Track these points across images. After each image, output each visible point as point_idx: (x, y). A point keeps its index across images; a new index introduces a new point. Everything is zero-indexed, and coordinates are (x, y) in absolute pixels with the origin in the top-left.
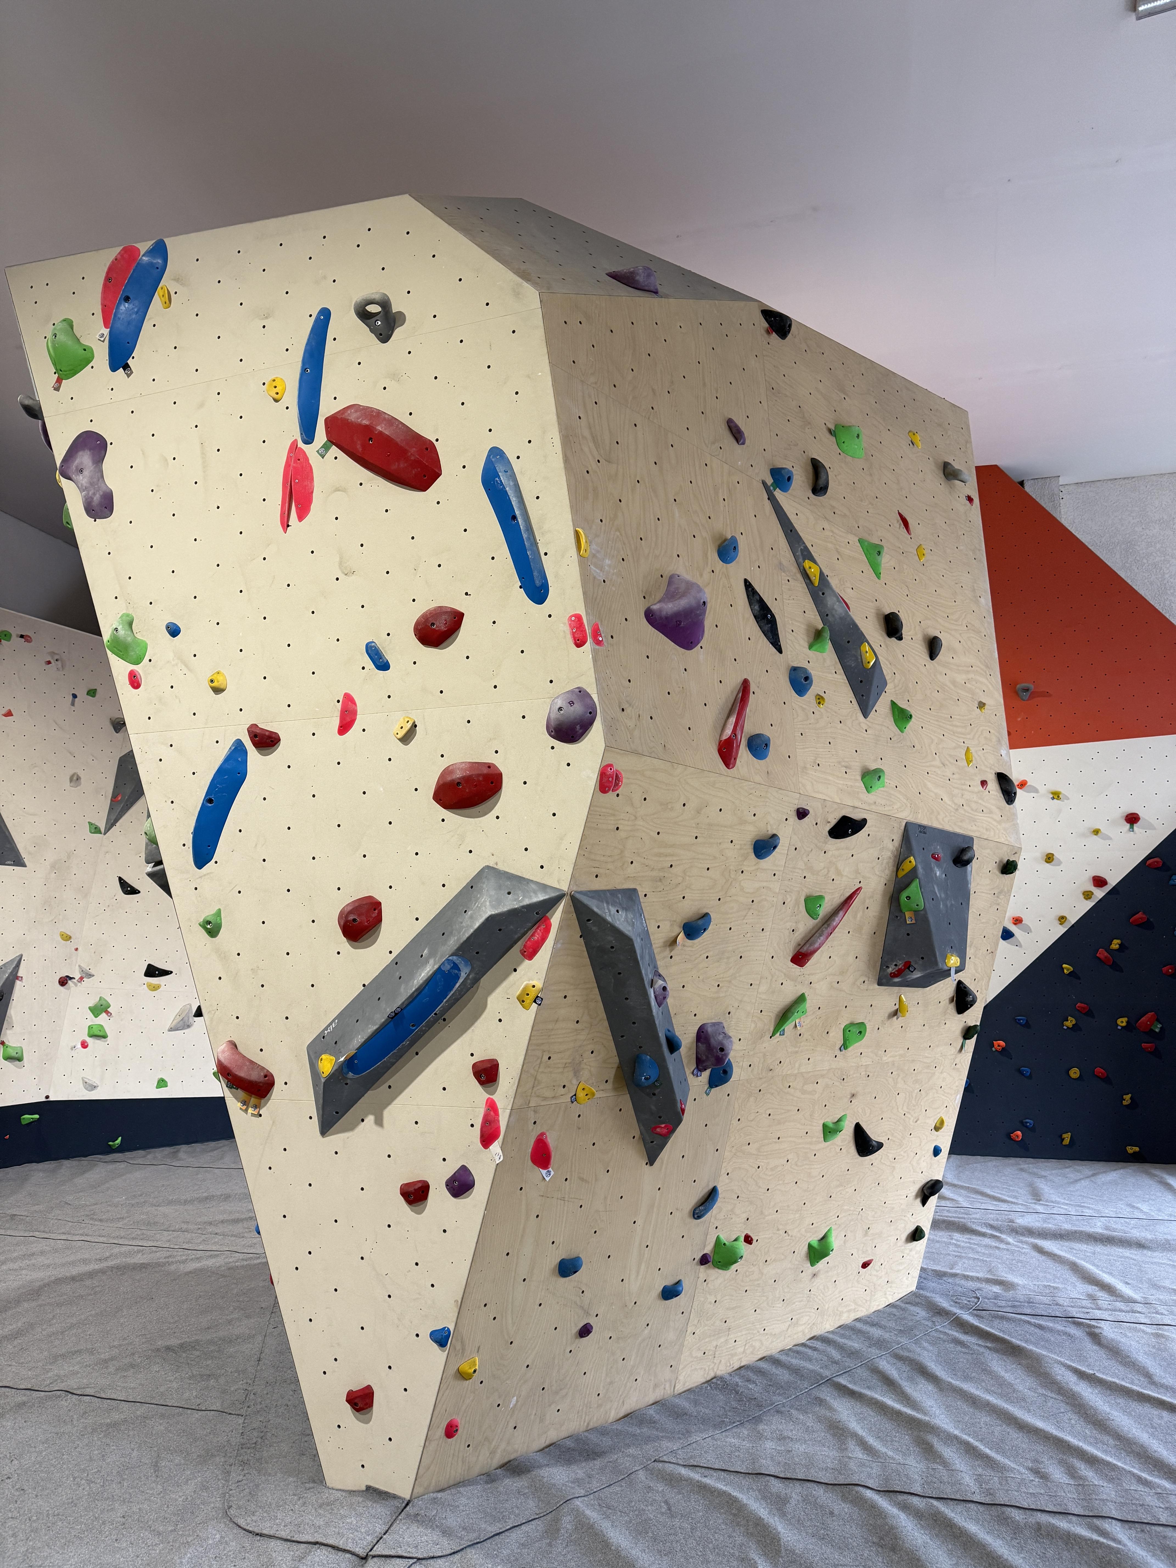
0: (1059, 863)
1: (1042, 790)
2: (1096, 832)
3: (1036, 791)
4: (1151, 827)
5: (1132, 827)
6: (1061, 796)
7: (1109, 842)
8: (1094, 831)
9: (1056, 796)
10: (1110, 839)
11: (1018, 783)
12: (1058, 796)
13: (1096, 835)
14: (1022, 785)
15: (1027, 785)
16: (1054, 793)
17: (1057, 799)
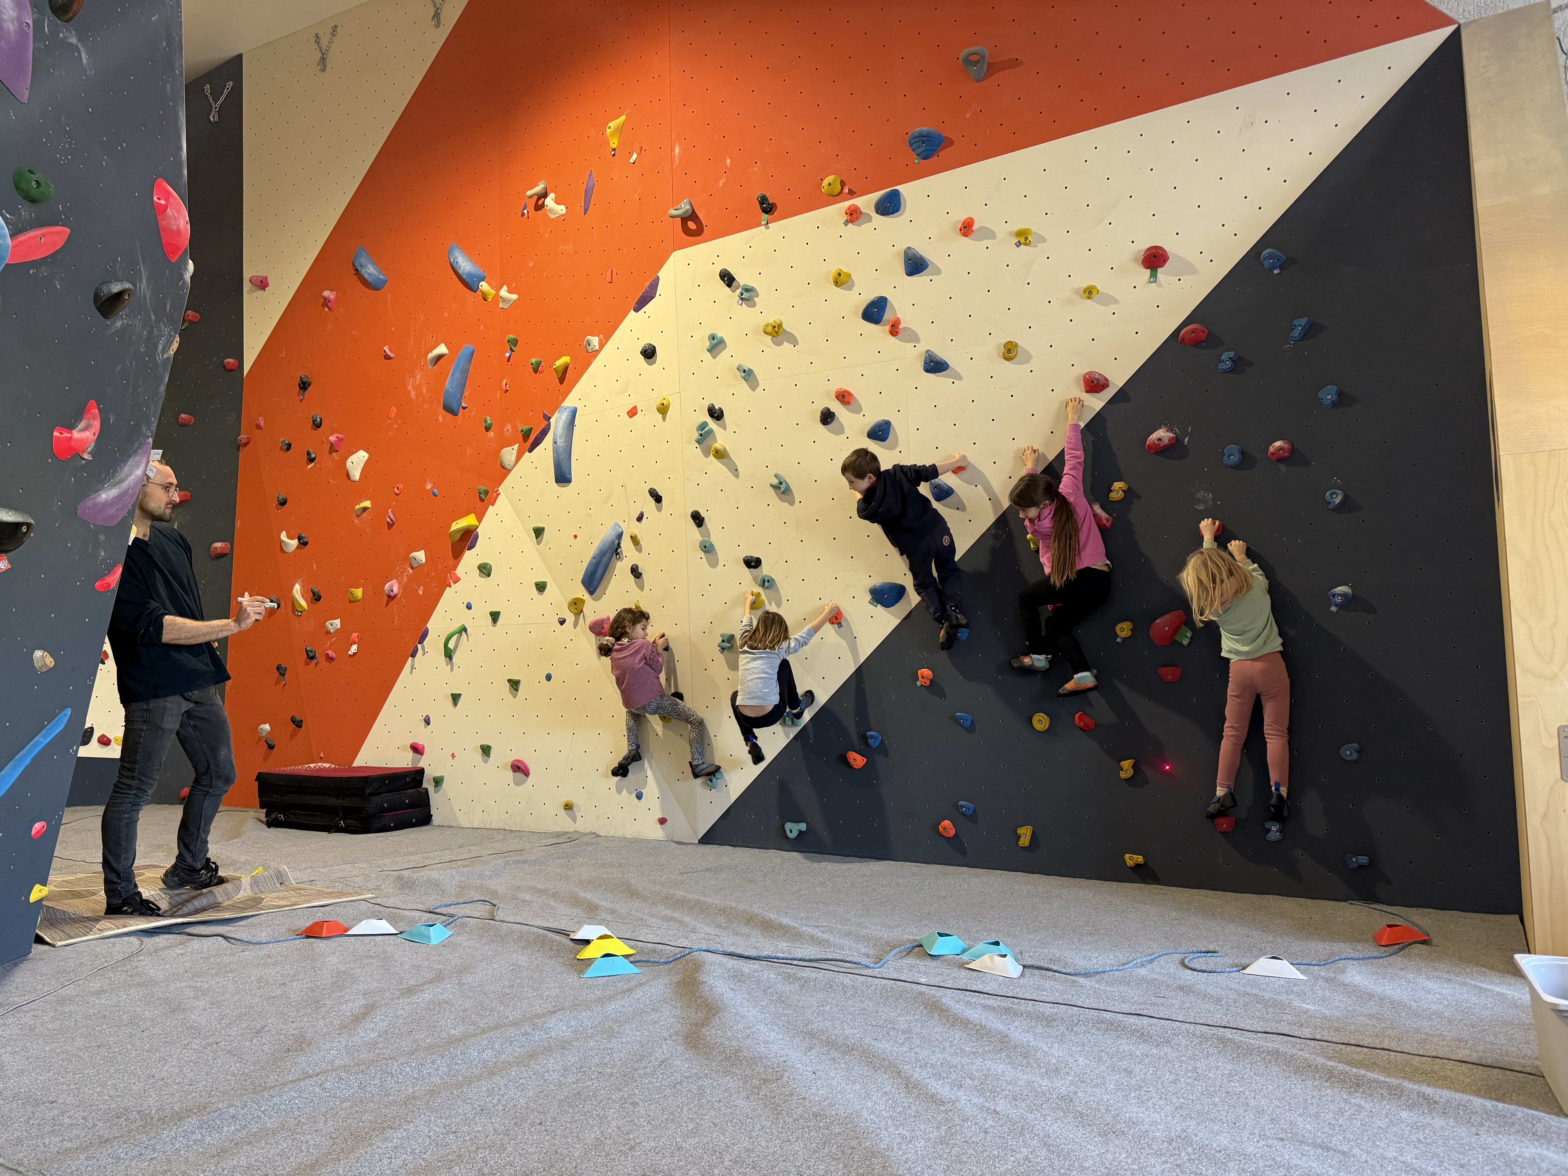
0: (1028, 358)
2: (1089, 292)
3: (991, 235)
4: (1190, 269)
5: (1154, 275)
6: (1030, 238)
7: (1113, 308)
8: (1086, 292)
9: (1023, 238)
10: (1115, 301)
11: (959, 226)
12: (1026, 238)
13: (1089, 298)
14: (967, 228)
15: (974, 228)
16: (1019, 234)
17: (1025, 244)
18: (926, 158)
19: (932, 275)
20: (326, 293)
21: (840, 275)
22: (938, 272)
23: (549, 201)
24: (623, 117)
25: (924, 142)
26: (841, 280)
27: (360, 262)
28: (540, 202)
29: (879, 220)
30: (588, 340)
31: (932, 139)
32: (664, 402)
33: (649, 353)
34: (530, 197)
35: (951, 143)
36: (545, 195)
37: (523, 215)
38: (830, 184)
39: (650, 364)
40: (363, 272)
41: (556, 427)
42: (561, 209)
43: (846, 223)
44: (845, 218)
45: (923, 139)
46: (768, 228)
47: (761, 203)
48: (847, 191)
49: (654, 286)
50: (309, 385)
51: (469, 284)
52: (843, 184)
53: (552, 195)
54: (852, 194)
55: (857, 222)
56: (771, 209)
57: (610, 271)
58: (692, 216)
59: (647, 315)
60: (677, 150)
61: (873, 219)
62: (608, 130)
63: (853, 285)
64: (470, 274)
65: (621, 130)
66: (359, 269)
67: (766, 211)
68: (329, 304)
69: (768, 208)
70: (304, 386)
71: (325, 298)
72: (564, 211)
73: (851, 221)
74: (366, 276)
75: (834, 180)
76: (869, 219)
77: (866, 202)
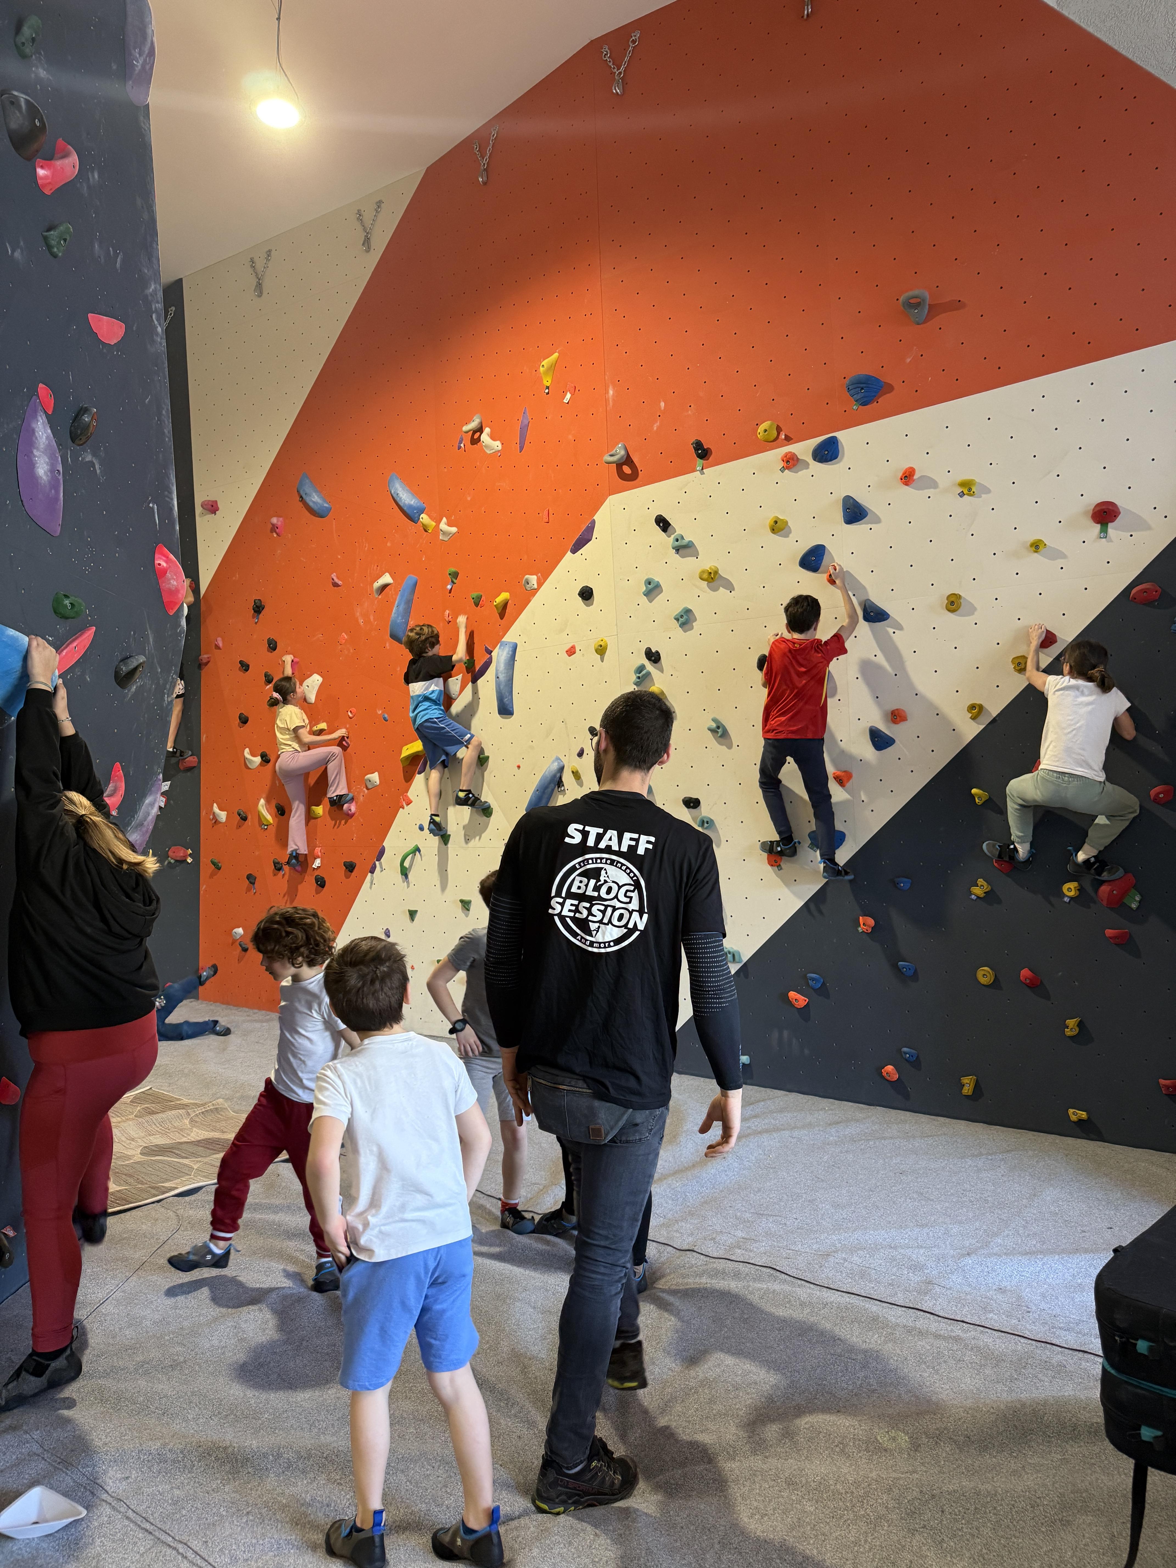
0: (972, 610)
1: (944, 481)
2: (1036, 546)
3: (933, 484)
5: (1104, 530)
6: (974, 489)
7: (1060, 562)
8: (1031, 545)
9: (967, 488)
10: (1063, 556)
11: (900, 475)
12: (970, 490)
13: (1036, 552)
14: (908, 477)
15: (915, 477)
16: (963, 484)
17: (968, 495)
18: (864, 404)
19: (871, 523)
20: (274, 520)
21: (776, 522)
22: (878, 520)
23: (485, 437)
24: (556, 355)
25: (862, 389)
26: (778, 527)
27: (304, 490)
28: (476, 436)
29: (816, 467)
30: (527, 579)
31: (870, 386)
32: (602, 643)
33: (586, 594)
34: (467, 432)
35: (890, 388)
36: (480, 430)
37: (460, 448)
38: (765, 431)
39: (588, 605)
40: (307, 499)
41: (498, 662)
42: (497, 445)
43: (782, 470)
44: (782, 464)
45: (862, 385)
46: (703, 473)
47: (696, 449)
48: (783, 437)
49: (591, 529)
50: (263, 609)
51: (411, 516)
52: (779, 430)
53: (487, 430)
54: (788, 439)
55: (795, 469)
56: (706, 455)
57: (546, 512)
58: (628, 460)
59: (584, 557)
60: (611, 392)
61: (810, 466)
62: (542, 369)
63: (790, 532)
64: (410, 506)
65: (553, 368)
66: (304, 496)
67: (701, 457)
68: (277, 530)
69: (703, 452)
70: (258, 609)
71: (273, 525)
72: (500, 448)
73: (788, 468)
74: (311, 504)
75: (771, 427)
76: (806, 465)
77: (804, 449)
